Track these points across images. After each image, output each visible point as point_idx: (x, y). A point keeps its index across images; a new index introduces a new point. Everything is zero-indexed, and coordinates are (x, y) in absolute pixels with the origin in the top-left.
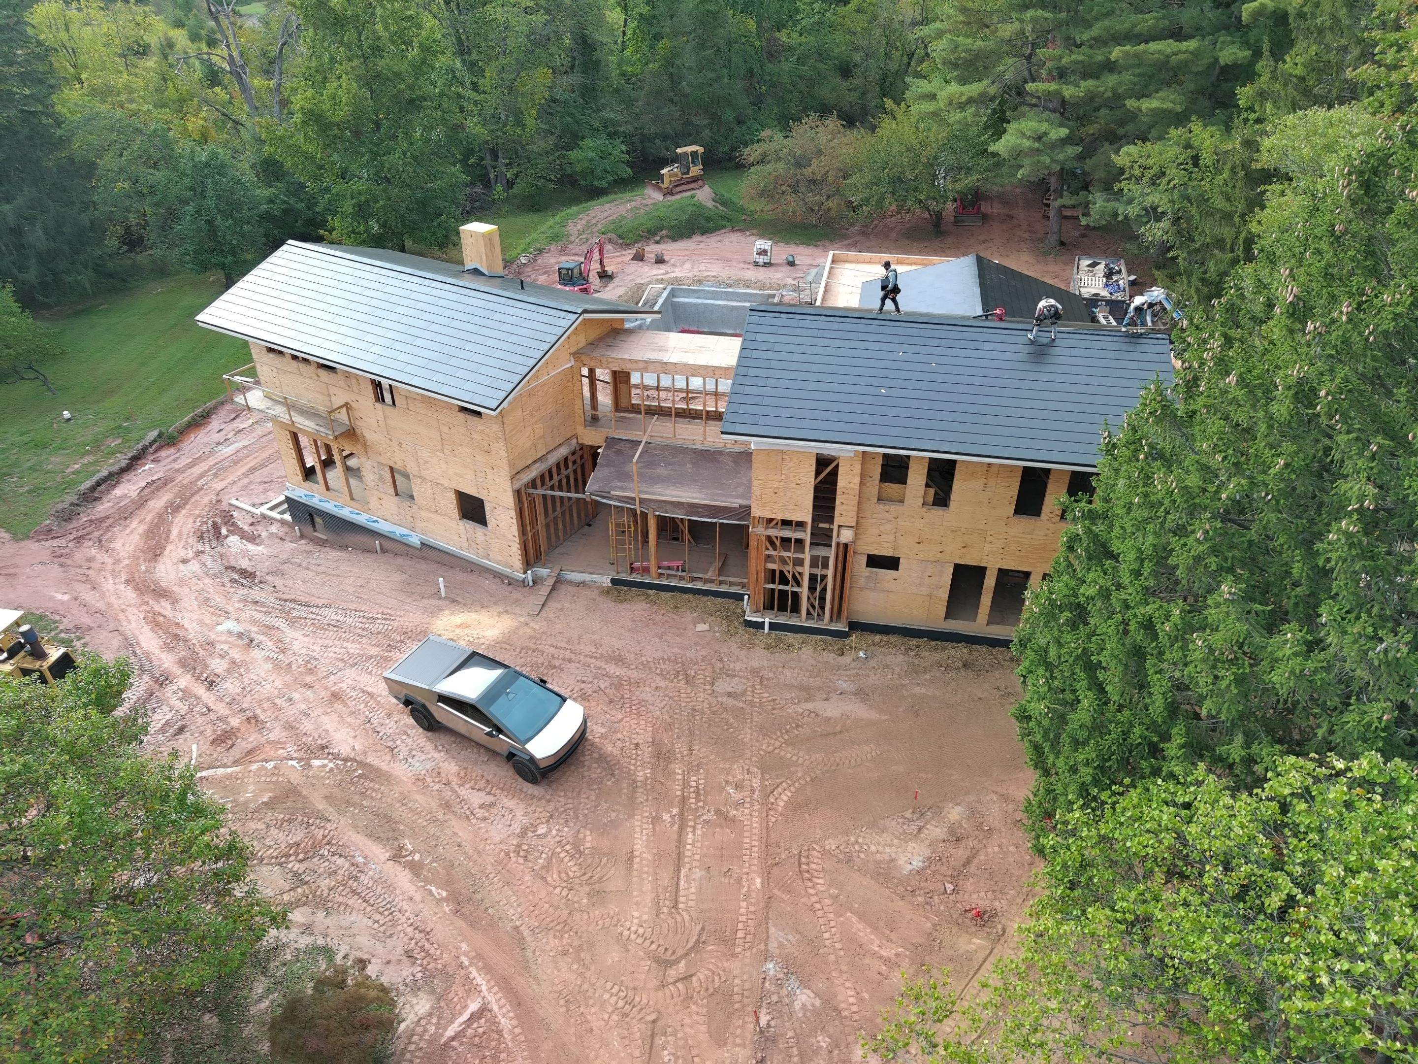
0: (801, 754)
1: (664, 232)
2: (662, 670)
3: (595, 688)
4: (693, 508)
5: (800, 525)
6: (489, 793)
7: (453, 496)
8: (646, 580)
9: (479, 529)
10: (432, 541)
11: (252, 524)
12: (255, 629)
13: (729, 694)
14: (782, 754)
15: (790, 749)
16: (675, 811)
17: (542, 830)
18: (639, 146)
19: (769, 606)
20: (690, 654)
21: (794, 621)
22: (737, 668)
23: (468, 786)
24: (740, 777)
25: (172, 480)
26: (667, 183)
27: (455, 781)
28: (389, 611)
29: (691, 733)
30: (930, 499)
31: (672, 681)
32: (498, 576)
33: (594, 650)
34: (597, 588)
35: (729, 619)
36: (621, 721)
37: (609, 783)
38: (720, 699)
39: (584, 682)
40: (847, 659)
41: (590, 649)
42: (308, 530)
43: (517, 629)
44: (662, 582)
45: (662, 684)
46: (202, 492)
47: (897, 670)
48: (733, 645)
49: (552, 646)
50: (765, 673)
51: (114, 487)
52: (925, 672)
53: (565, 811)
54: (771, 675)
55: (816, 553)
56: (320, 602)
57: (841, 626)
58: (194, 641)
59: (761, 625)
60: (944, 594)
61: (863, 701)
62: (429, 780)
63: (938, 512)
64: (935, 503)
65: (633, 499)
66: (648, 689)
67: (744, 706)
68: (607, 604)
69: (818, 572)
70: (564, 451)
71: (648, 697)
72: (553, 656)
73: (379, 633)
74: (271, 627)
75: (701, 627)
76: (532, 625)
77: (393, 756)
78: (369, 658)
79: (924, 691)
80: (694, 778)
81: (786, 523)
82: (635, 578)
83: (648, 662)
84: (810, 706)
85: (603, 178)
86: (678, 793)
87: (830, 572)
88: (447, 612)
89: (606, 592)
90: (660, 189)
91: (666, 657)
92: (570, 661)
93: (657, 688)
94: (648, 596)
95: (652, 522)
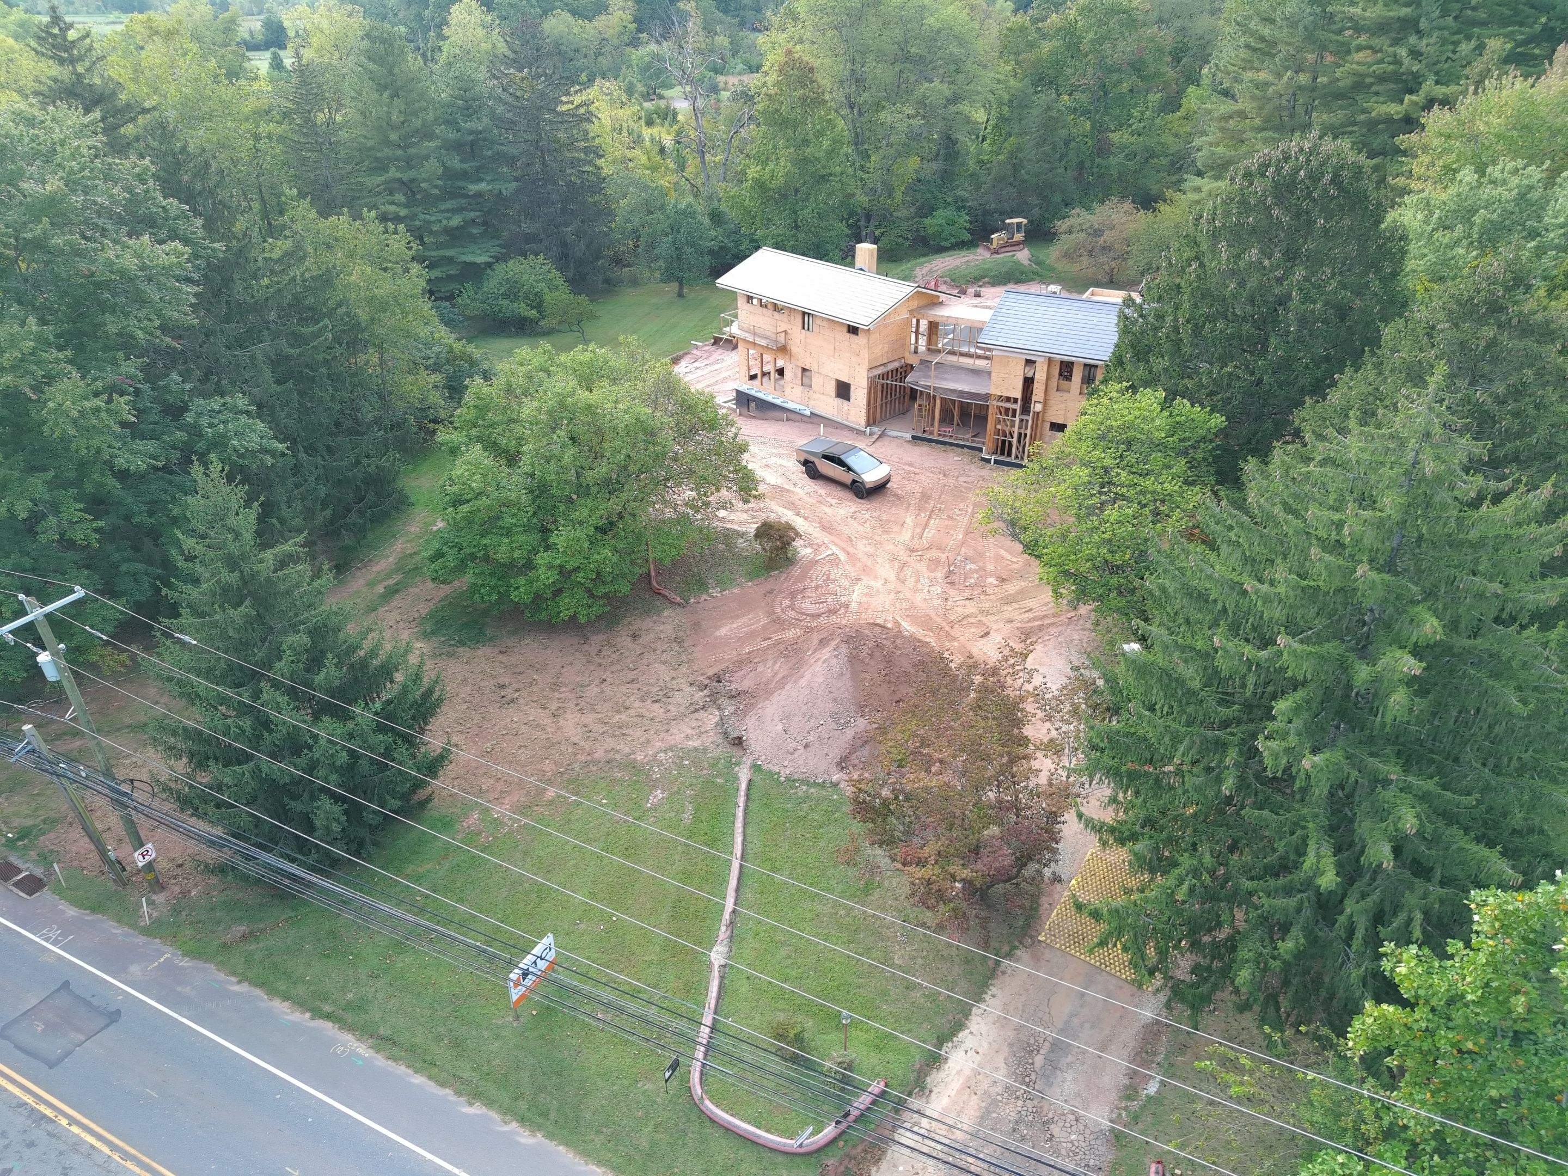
1: (986, 279)
2: (932, 471)
4: (961, 393)
5: (1015, 400)
7: (834, 384)
8: (931, 437)
9: (846, 402)
10: (816, 412)
13: (965, 482)
16: (928, 513)
17: (862, 512)
18: (981, 218)
19: (995, 453)
20: (949, 467)
21: (1008, 460)
22: (973, 474)
24: (962, 507)
26: (994, 245)
27: (824, 496)
29: (942, 492)
30: (1084, 391)
31: (937, 475)
32: (851, 429)
34: (904, 439)
35: (973, 457)
36: (907, 484)
38: (960, 483)
41: (896, 460)
42: (745, 411)
44: (941, 439)
45: (931, 476)
48: (973, 467)
50: (986, 477)
53: (876, 509)
54: (988, 478)
55: (1022, 418)
56: (755, 435)
59: (988, 461)
62: (812, 494)
63: (1088, 398)
64: (1086, 394)
65: (929, 387)
68: (908, 446)
69: (1023, 430)
70: (896, 365)
71: (923, 479)
73: (787, 446)
75: (957, 459)
77: (795, 486)
78: (783, 454)
80: (939, 505)
81: (1008, 399)
82: (925, 436)
83: (926, 467)
85: (947, 240)
86: (931, 509)
87: (1028, 433)
89: (908, 441)
90: (989, 249)
91: (935, 466)
93: (928, 477)
94: (932, 445)
95: (938, 402)
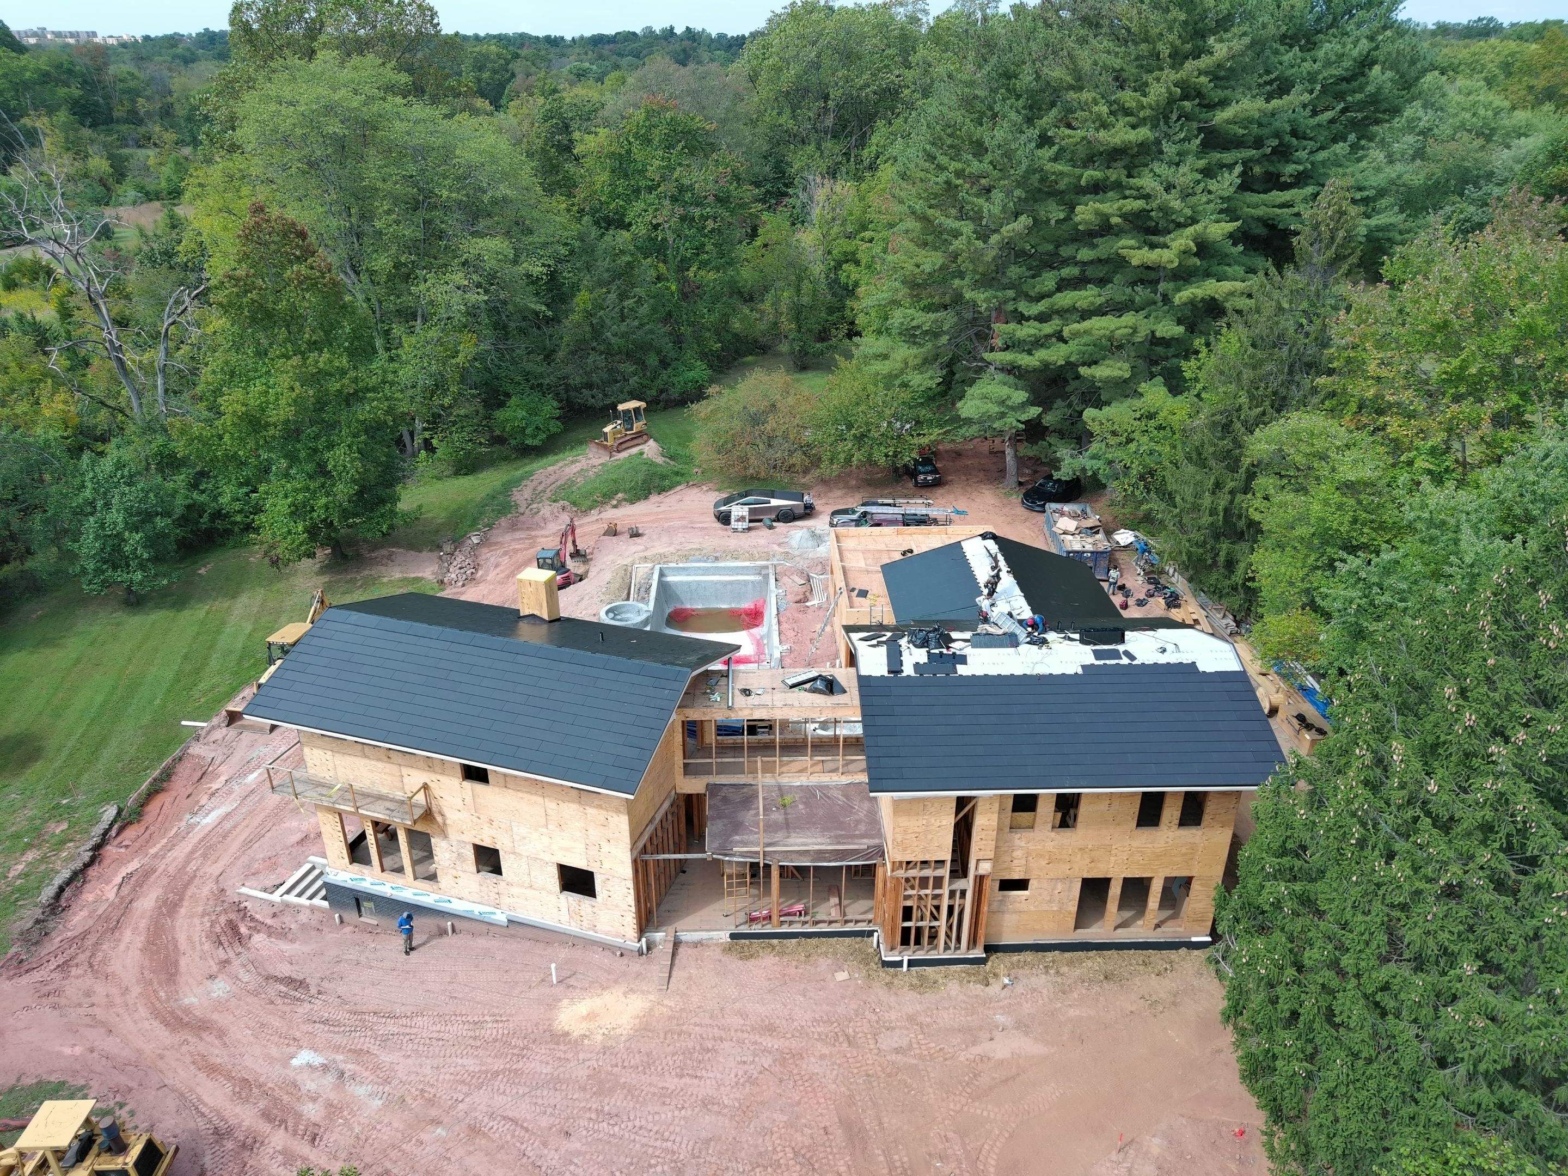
0: (990, 1107)
1: (620, 495)
4: (820, 854)
5: (941, 863)
7: (555, 872)
8: (768, 929)
9: (586, 901)
10: (523, 915)
11: (274, 915)
12: (340, 1057)
13: (897, 1051)
14: (972, 1110)
15: (977, 1104)
18: (565, 396)
19: (905, 943)
20: (841, 1009)
21: (933, 955)
22: (893, 1018)
24: (941, 1146)
25: (154, 870)
26: (610, 441)
28: (497, 1011)
29: (875, 1104)
30: (1058, 822)
31: (834, 1045)
32: (606, 947)
33: (741, 1022)
34: (716, 945)
35: (865, 961)
36: (799, 1103)
38: (888, 1058)
39: (745, 1062)
40: (995, 988)
41: (737, 1021)
42: (352, 917)
43: (651, 1010)
44: (785, 929)
46: (196, 881)
47: (1045, 991)
48: (879, 991)
49: (696, 1025)
50: (921, 1019)
52: (1071, 991)
54: (928, 1020)
55: (953, 887)
56: (408, 1010)
57: (978, 953)
58: (270, 1085)
59: (899, 964)
60: (1073, 907)
61: (1027, 1034)
63: (1066, 833)
64: (1061, 826)
65: (757, 853)
67: (915, 1062)
68: (733, 963)
69: (956, 903)
70: (666, 805)
71: (817, 1069)
72: (701, 1035)
73: (495, 1041)
74: (358, 1052)
75: (842, 976)
76: (666, 1002)
78: (496, 1074)
79: (1078, 1012)
81: (926, 864)
82: (756, 929)
83: (802, 1027)
84: (977, 1050)
85: (536, 437)
88: (567, 1001)
89: (728, 950)
90: (604, 447)
91: (817, 1017)
92: (721, 1039)
94: (773, 947)
95: (775, 873)
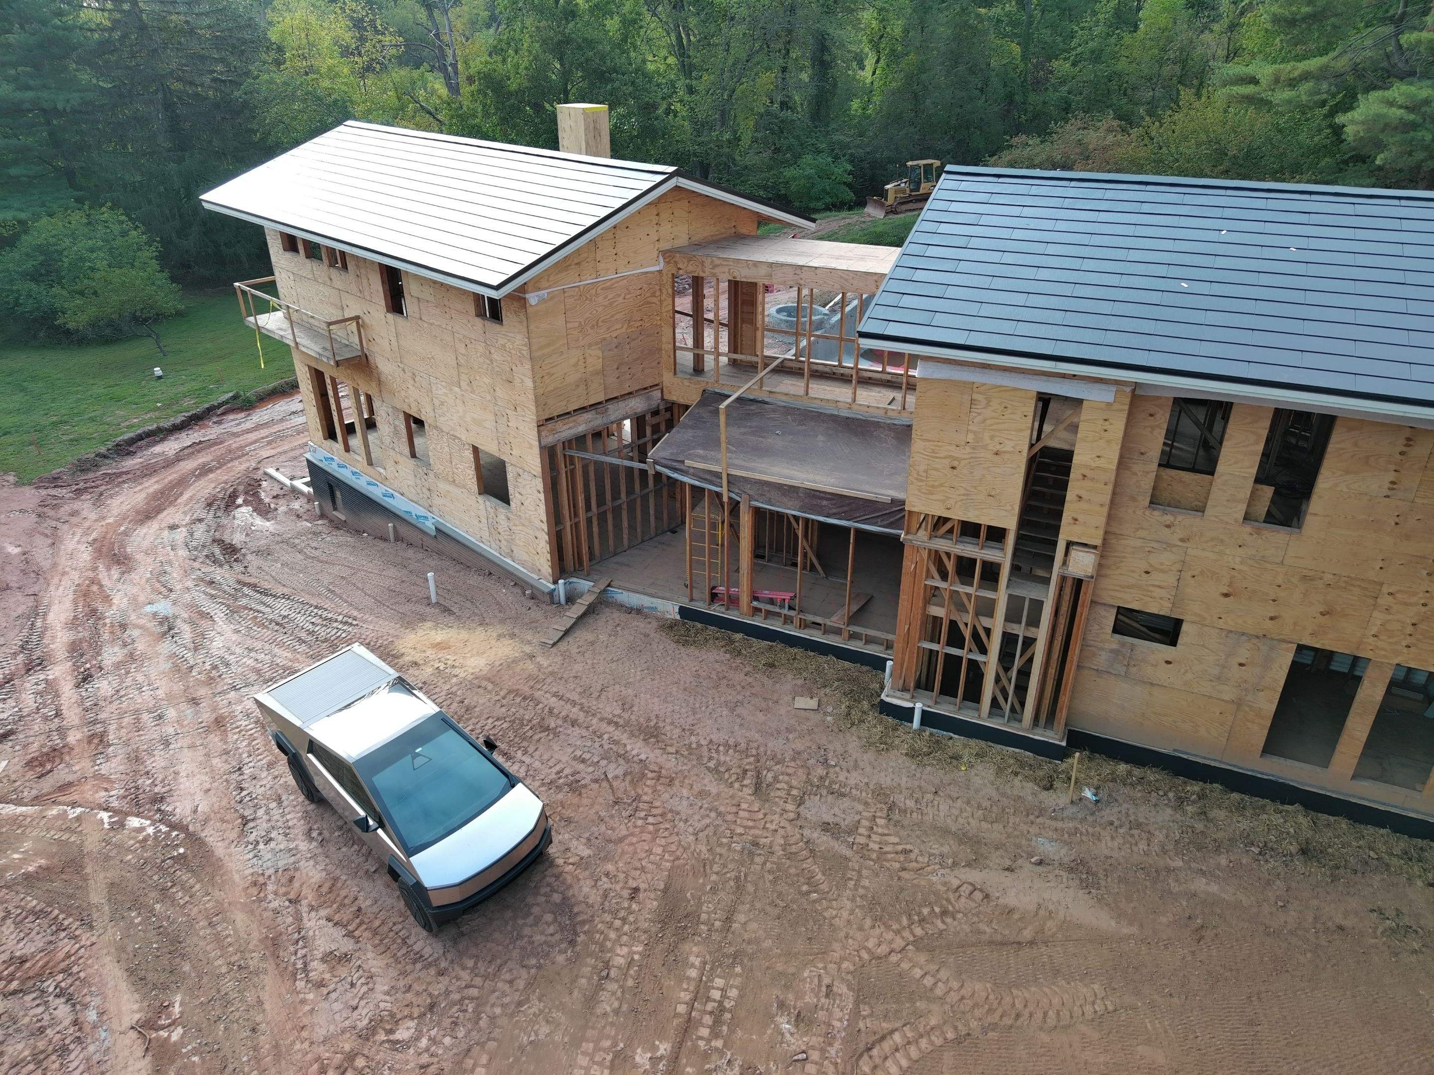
0: (943, 974)
2: (719, 763)
3: (599, 774)
4: (814, 497)
5: (996, 535)
6: (349, 934)
7: (471, 458)
8: (733, 615)
9: (500, 509)
10: (448, 525)
11: (276, 497)
12: (185, 615)
14: (905, 966)
15: (922, 958)
16: (664, 1048)
17: (403, 1034)
19: (924, 684)
20: (775, 745)
21: (967, 715)
22: (852, 782)
23: (323, 913)
24: (810, 999)
26: (891, 200)
27: (309, 897)
28: (355, 613)
29: (739, 887)
30: (1262, 508)
31: (731, 785)
32: (519, 583)
33: (618, 711)
34: (658, 619)
35: (854, 695)
36: (621, 840)
37: (561, 959)
38: (807, 832)
39: (583, 761)
40: (1059, 798)
41: (613, 709)
42: (328, 506)
43: (515, 661)
44: (758, 621)
45: (713, 788)
46: (244, 458)
47: (1160, 836)
49: (555, 695)
50: (899, 799)
51: (156, 443)
52: (1217, 850)
53: (460, 1002)
54: (910, 804)
55: (1018, 592)
56: (280, 590)
57: (1055, 737)
58: (108, 621)
59: (906, 715)
60: (1268, 704)
61: (1086, 886)
62: (270, 888)
63: (1279, 536)
64: (1270, 518)
65: (718, 475)
66: (685, 792)
67: (848, 853)
68: (663, 644)
69: (1019, 630)
71: (683, 807)
72: (551, 711)
73: (326, 640)
74: (205, 616)
75: (804, 702)
76: (539, 658)
77: (242, 833)
79: (1214, 888)
80: (719, 982)
81: (970, 530)
82: (717, 610)
83: (699, 746)
84: (975, 876)
86: (681, 1009)
87: (1042, 634)
88: (429, 624)
89: (669, 627)
90: (882, 205)
91: (731, 742)
92: (574, 723)
93: (703, 794)
94: (732, 642)
95: (746, 520)
